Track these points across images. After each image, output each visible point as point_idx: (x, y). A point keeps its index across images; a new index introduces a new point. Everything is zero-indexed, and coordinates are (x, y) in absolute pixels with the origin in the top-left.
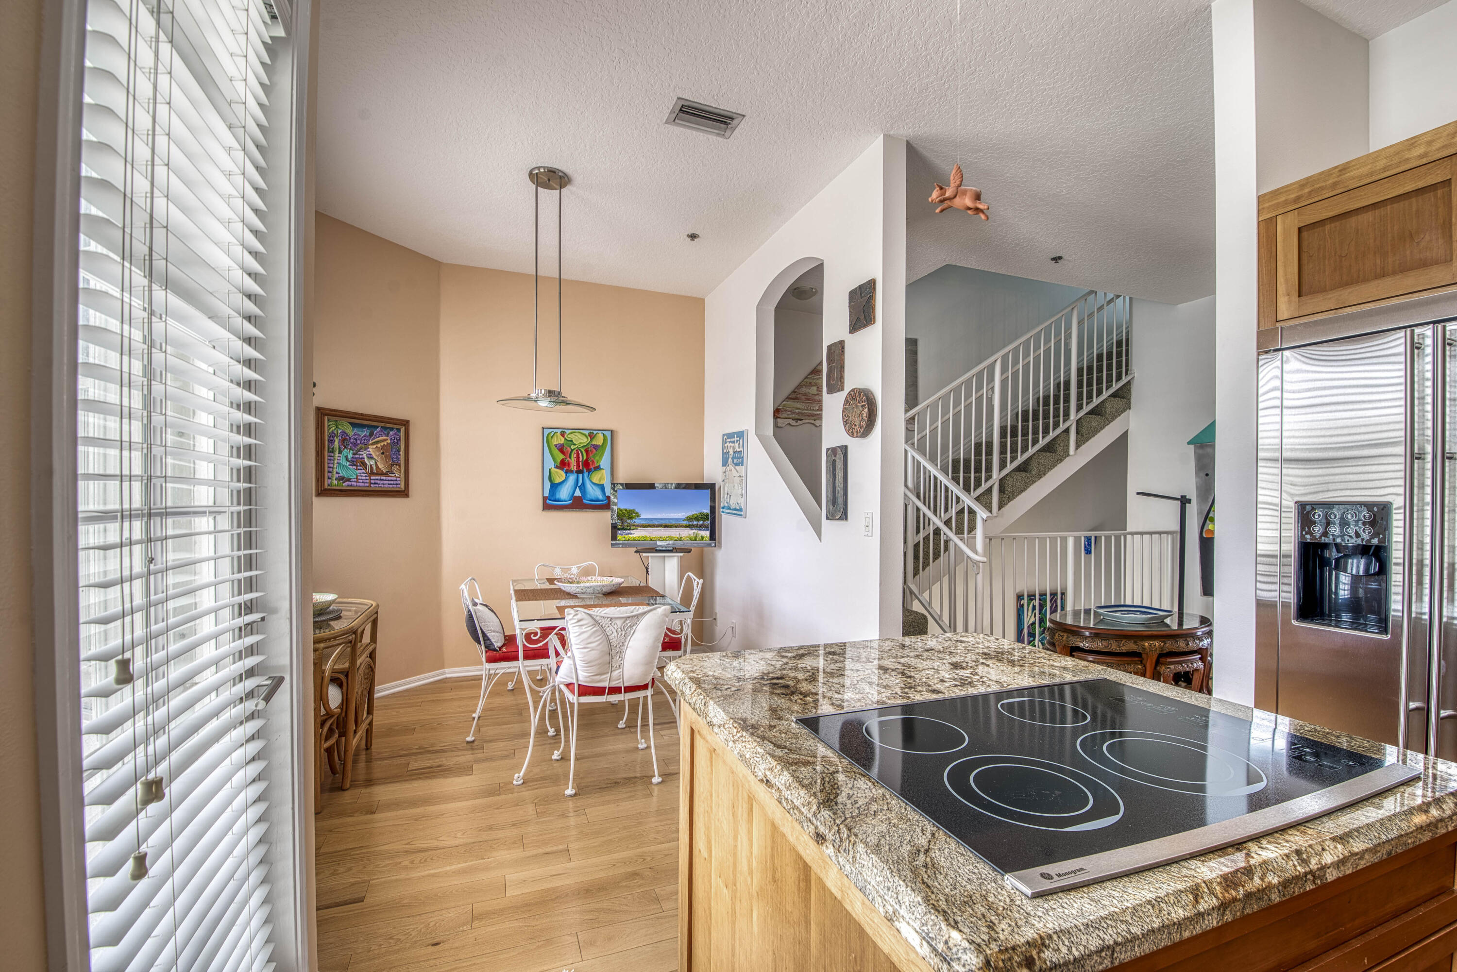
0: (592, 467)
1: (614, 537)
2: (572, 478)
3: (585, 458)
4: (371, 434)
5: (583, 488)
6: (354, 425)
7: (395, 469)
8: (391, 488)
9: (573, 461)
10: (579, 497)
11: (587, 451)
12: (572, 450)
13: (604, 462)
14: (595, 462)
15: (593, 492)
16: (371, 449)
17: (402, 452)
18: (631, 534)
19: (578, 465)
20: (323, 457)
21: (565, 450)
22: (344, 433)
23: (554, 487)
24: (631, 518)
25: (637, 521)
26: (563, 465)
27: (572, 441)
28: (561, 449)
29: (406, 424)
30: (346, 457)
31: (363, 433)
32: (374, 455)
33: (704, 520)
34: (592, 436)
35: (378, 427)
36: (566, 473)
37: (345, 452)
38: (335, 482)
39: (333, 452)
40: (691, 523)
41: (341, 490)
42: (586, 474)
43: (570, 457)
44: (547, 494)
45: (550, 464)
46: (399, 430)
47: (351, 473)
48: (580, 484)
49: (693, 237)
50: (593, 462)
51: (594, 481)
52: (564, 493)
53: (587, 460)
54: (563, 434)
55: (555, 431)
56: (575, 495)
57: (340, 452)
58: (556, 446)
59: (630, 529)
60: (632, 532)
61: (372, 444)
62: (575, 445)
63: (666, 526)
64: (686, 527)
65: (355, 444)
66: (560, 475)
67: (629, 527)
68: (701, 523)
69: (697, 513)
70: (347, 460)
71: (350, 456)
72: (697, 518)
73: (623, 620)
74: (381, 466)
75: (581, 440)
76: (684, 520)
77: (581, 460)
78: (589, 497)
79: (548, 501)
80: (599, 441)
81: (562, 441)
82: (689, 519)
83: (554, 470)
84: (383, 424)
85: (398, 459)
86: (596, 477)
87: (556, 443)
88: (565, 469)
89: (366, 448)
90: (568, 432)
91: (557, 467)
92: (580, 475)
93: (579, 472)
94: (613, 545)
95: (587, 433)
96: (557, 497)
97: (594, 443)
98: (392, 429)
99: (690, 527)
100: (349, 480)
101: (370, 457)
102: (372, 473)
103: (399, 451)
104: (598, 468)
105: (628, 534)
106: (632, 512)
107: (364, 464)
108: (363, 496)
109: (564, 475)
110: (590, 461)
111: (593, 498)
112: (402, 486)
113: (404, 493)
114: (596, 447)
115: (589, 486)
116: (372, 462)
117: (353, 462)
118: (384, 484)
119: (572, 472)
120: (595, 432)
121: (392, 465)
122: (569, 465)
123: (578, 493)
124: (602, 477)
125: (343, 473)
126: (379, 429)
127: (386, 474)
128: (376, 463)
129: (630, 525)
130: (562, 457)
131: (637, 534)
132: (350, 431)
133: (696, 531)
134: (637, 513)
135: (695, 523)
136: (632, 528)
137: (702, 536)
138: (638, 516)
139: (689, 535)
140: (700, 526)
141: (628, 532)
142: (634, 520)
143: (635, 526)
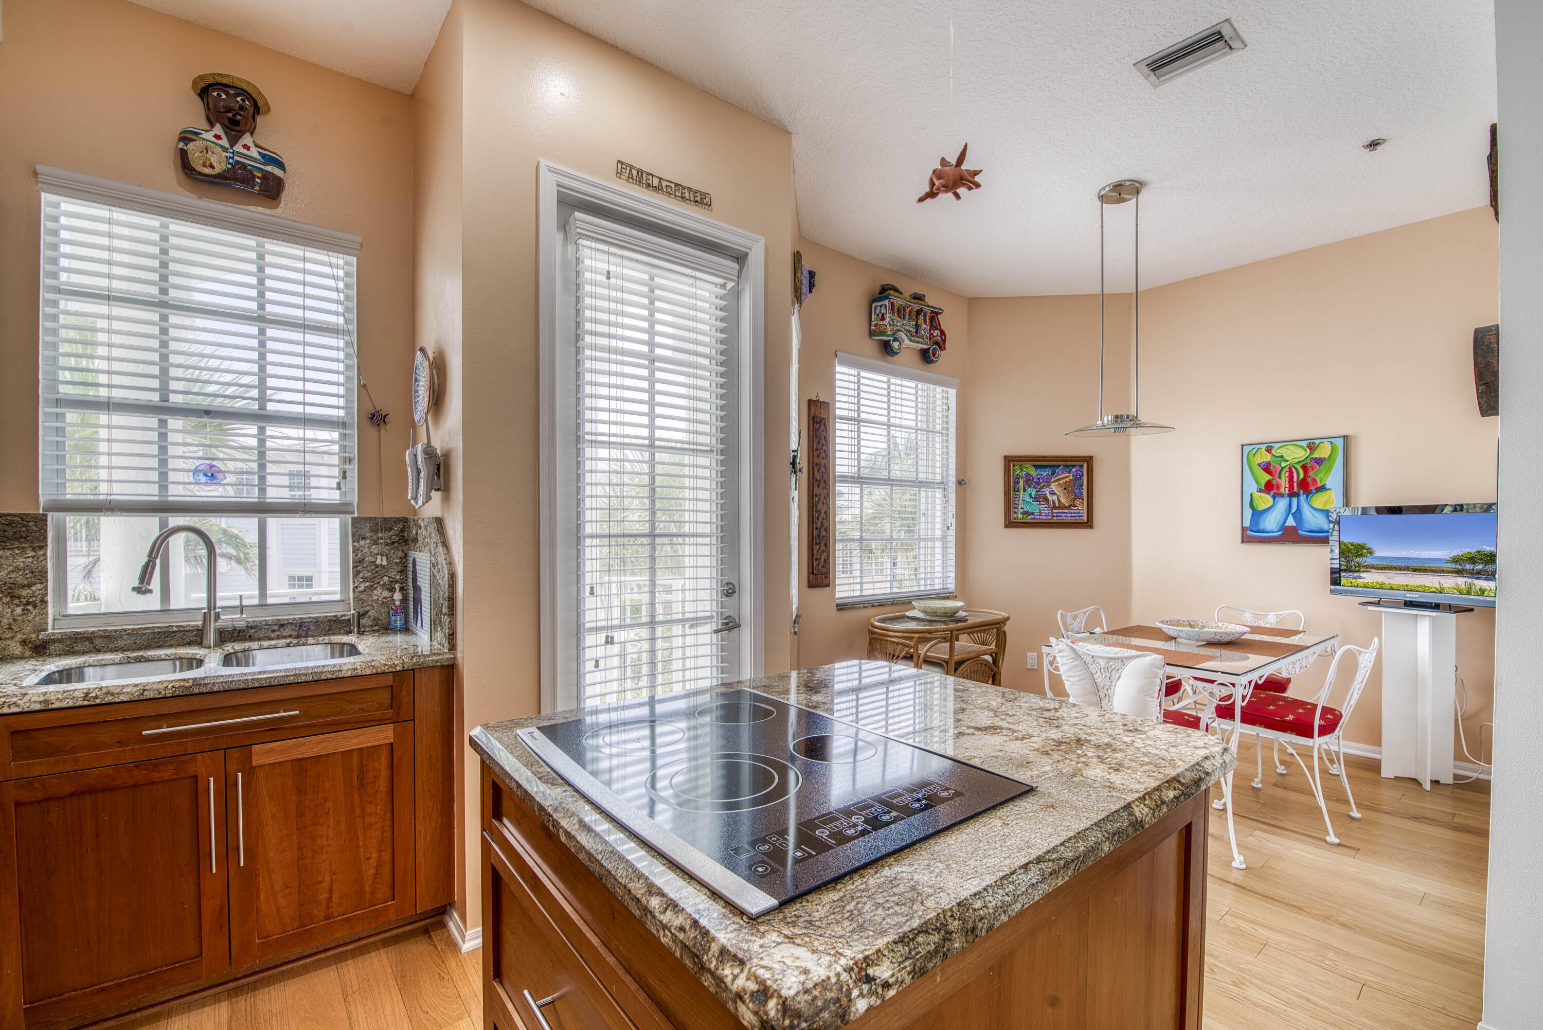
0: (1313, 488)
1: (1335, 582)
2: (1283, 503)
3: (1302, 476)
4: (1053, 473)
5: (1298, 515)
6: (1036, 467)
7: (1077, 502)
8: (1073, 520)
9: (1284, 482)
10: (1292, 527)
11: (1304, 467)
12: (1283, 468)
13: (1333, 479)
14: (1318, 481)
15: (1313, 520)
16: (1054, 486)
17: (1085, 487)
18: (1360, 578)
19: (1291, 487)
20: (1009, 496)
21: (1272, 468)
22: (1028, 474)
23: (1257, 515)
24: (1361, 555)
25: (1368, 560)
26: (1268, 487)
27: (1282, 457)
28: (1267, 468)
29: (1089, 460)
30: (1030, 495)
31: (1045, 473)
32: (1056, 492)
33: (1487, 562)
34: (1312, 447)
35: (1059, 466)
36: (1274, 497)
37: (1029, 490)
38: (1020, 516)
39: (1018, 491)
40: (1460, 567)
41: (1025, 523)
42: (1303, 498)
43: (1280, 477)
44: (1247, 524)
45: (1252, 487)
46: (1081, 466)
47: (1035, 508)
48: (1293, 510)
49: (1374, 145)
50: (1315, 480)
51: (1316, 506)
52: (1271, 523)
53: (1304, 479)
54: (1269, 450)
55: (1258, 446)
56: (1287, 524)
57: (1025, 491)
58: (1259, 465)
59: (1358, 571)
60: (1362, 575)
61: (1054, 482)
62: (1287, 461)
63: (1415, 570)
64: (1453, 572)
65: (1038, 483)
66: (1263, 501)
67: (1359, 568)
68: (1480, 567)
69: (1473, 550)
70: (1031, 497)
71: (1034, 493)
72: (1472, 560)
73: (1106, 660)
74: (1063, 500)
75: (1296, 455)
76: (1447, 561)
77: (1295, 480)
78: (1307, 526)
79: (1249, 532)
80: (1323, 452)
81: (1267, 458)
82: (1456, 560)
83: (1257, 495)
84: (1064, 463)
85: (1081, 493)
86: (1319, 501)
87: (1259, 461)
88: (1272, 493)
89: (1048, 486)
90: (1276, 446)
91: (1260, 491)
92: (1295, 500)
93: (1292, 494)
94: (1332, 592)
95: (1304, 444)
96: (1261, 527)
97: (1316, 455)
98: (1074, 466)
99: (1459, 572)
100: (1033, 514)
101: (1052, 493)
102: (1055, 507)
103: (1081, 485)
104: (1323, 488)
105: (1355, 578)
106: (1362, 547)
107: (1047, 500)
108: (1046, 527)
109: (1271, 500)
110: (1309, 480)
111: (1315, 529)
112: (1085, 518)
113: (1088, 524)
114: (1319, 461)
115: (1307, 512)
116: (1055, 498)
117: (1036, 499)
118: (1067, 516)
119: (1282, 495)
120: (1317, 442)
121: (1075, 499)
122: (1278, 487)
123: (1291, 522)
124: (1331, 499)
125: (1028, 508)
126: (1061, 468)
127: (1068, 508)
128: (1058, 499)
129: (1359, 565)
130: (1267, 477)
131: (1369, 578)
132: (1033, 472)
133: (1470, 580)
134: (1368, 549)
135: (1468, 567)
136: (1362, 569)
137: (1481, 589)
138: (1371, 553)
139: (1457, 584)
140: (1479, 572)
141: (1355, 574)
142: (1365, 559)
143: (1367, 567)
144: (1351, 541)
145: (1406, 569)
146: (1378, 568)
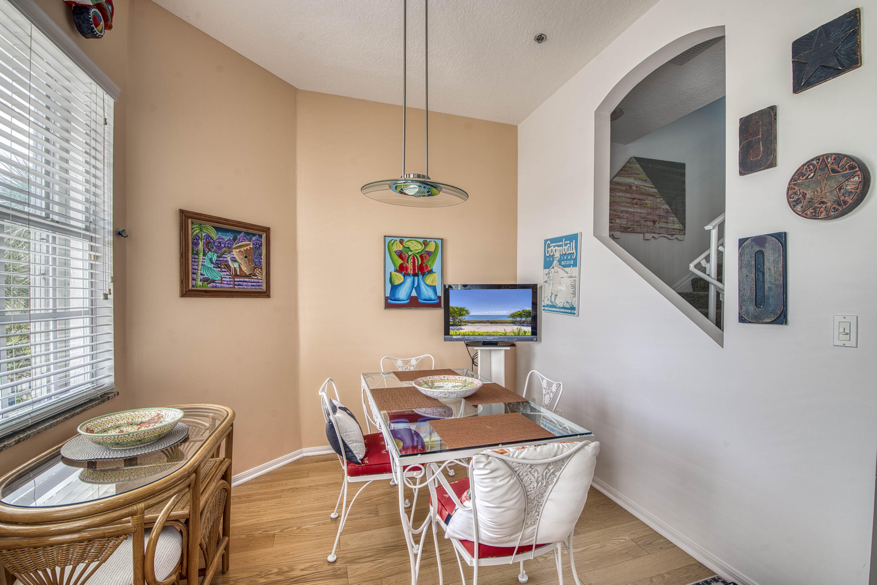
0: (426, 271)
1: (447, 332)
2: (409, 280)
3: (420, 263)
4: (235, 239)
5: (418, 289)
6: (218, 229)
7: (257, 272)
8: (253, 289)
9: (410, 265)
10: (415, 297)
11: (421, 256)
12: (409, 256)
13: (436, 266)
14: (429, 267)
15: (427, 293)
16: (235, 253)
17: (263, 257)
18: (461, 329)
19: (414, 269)
20: (187, 259)
21: (403, 255)
22: (208, 236)
23: (395, 288)
24: (461, 315)
25: (466, 318)
26: (402, 269)
27: (409, 248)
28: (400, 255)
29: (267, 230)
30: (211, 260)
31: (227, 237)
32: (238, 259)
33: (527, 317)
34: (425, 244)
35: (240, 232)
36: (404, 276)
37: (210, 254)
38: (200, 283)
39: (197, 254)
40: (515, 320)
41: (206, 291)
42: (421, 277)
43: (408, 262)
44: (388, 295)
45: (391, 268)
46: (261, 236)
47: (216, 274)
48: (415, 286)
49: (540, 39)
50: (427, 266)
51: (428, 283)
52: (403, 294)
53: (421, 264)
54: (401, 242)
55: (395, 239)
56: (412, 295)
57: (205, 255)
58: (396, 252)
59: (460, 325)
60: (462, 327)
61: (236, 248)
62: (412, 251)
63: (492, 323)
64: (511, 323)
65: (219, 248)
66: (399, 278)
67: (460, 324)
68: (524, 319)
69: (521, 310)
70: (212, 262)
71: (215, 258)
72: (520, 315)
73: (545, 466)
74: (244, 268)
75: (416, 248)
76: (509, 317)
77: (416, 265)
78: (423, 297)
79: (389, 301)
80: (431, 248)
81: (400, 248)
82: (513, 316)
83: (394, 273)
84: (245, 230)
85: (260, 263)
86: (429, 279)
87: (395, 250)
88: (403, 273)
89: (230, 252)
90: (406, 240)
91: (396, 271)
92: (416, 278)
93: (415, 275)
94: (445, 340)
95: (421, 241)
96: (397, 297)
97: (427, 249)
98: (254, 235)
99: (514, 323)
100: (214, 281)
101: (234, 260)
102: (236, 275)
103: (260, 255)
104: (431, 272)
105: (458, 330)
106: (462, 310)
107: (228, 267)
108: (227, 297)
109: (402, 277)
110: (424, 265)
111: (427, 298)
112: (264, 287)
113: (266, 294)
114: (429, 253)
115: (423, 287)
116: (236, 265)
117: (218, 265)
118: (247, 286)
119: (409, 275)
120: (428, 240)
121: (255, 268)
122: (407, 270)
123: (414, 294)
124: (434, 279)
125: (208, 275)
126: (242, 234)
127: (249, 276)
128: (239, 266)
129: (461, 321)
130: (400, 261)
131: (467, 329)
132: (214, 235)
133: (519, 327)
134: (466, 311)
135: (518, 319)
136: (462, 324)
137: (524, 332)
138: (468, 313)
139: (513, 330)
140: (524, 322)
141: (458, 327)
142: (464, 317)
143: (465, 322)
144: (456, 306)
145: (488, 322)
146: (472, 323)
